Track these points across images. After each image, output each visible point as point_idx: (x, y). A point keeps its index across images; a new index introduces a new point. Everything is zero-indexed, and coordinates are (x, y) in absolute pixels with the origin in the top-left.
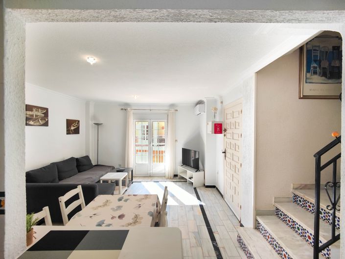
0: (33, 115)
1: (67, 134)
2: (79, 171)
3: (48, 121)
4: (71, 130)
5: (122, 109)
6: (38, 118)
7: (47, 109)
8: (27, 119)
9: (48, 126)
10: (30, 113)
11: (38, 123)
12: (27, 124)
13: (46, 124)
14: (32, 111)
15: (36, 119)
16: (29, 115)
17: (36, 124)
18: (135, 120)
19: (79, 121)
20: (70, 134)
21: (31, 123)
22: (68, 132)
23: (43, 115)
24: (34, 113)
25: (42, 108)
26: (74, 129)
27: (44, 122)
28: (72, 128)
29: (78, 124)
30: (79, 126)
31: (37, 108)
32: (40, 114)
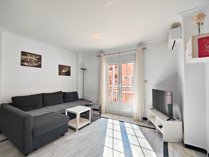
0: (27, 59)
1: (59, 75)
2: (65, 102)
3: (41, 64)
4: (63, 72)
5: (98, 56)
6: (32, 61)
7: (40, 56)
8: (22, 61)
9: (41, 67)
10: (25, 57)
11: (31, 65)
12: (22, 65)
13: (39, 66)
14: (27, 56)
15: (29, 62)
16: (24, 58)
17: (30, 65)
18: (108, 64)
19: (70, 67)
20: (61, 75)
21: (26, 64)
22: (60, 74)
23: (37, 60)
24: (29, 57)
25: (35, 55)
26: (65, 72)
27: (37, 64)
28: (64, 71)
29: (69, 69)
30: (70, 70)
31: (32, 54)
32: (34, 58)
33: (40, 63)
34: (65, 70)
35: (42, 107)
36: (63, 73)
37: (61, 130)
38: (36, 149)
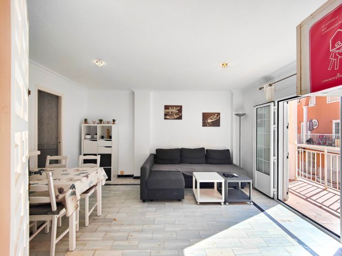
0: (169, 112)
1: (203, 126)
3: (181, 115)
6: (173, 114)
7: (181, 107)
8: (166, 115)
9: (182, 119)
11: (173, 118)
12: (165, 119)
13: (180, 118)
14: (168, 109)
15: (171, 115)
17: (171, 118)
19: (219, 114)
20: (206, 126)
21: (168, 117)
22: (205, 124)
23: (177, 111)
24: (170, 110)
25: (176, 106)
26: (211, 122)
27: (178, 116)
28: (209, 121)
29: (217, 116)
30: (219, 118)
31: (173, 107)
32: (175, 110)
34: (211, 119)
35: (179, 164)
36: (208, 123)
37: (175, 193)
38: (152, 201)
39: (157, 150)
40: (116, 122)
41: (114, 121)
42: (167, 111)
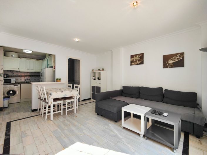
0: (133, 60)
1: (163, 68)
7: (143, 54)
8: (131, 62)
11: (136, 63)
12: (131, 65)
13: (142, 63)
15: (135, 62)
19: (182, 54)
20: (167, 68)
21: (133, 64)
22: (165, 66)
23: (140, 58)
24: (134, 58)
25: (138, 55)
26: (173, 63)
27: (140, 62)
28: (170, 62)
29: (180, 56)
30: (183, 58)
31: (136, 55)
32: (138, 58)
33: (142, 60)
34: (173, 60)
36: (169, 64)
39: (124, 87)
40: (104, 70)
41: (103, 69)
42: (132, 59)
